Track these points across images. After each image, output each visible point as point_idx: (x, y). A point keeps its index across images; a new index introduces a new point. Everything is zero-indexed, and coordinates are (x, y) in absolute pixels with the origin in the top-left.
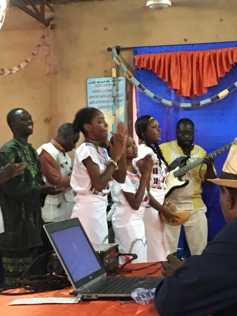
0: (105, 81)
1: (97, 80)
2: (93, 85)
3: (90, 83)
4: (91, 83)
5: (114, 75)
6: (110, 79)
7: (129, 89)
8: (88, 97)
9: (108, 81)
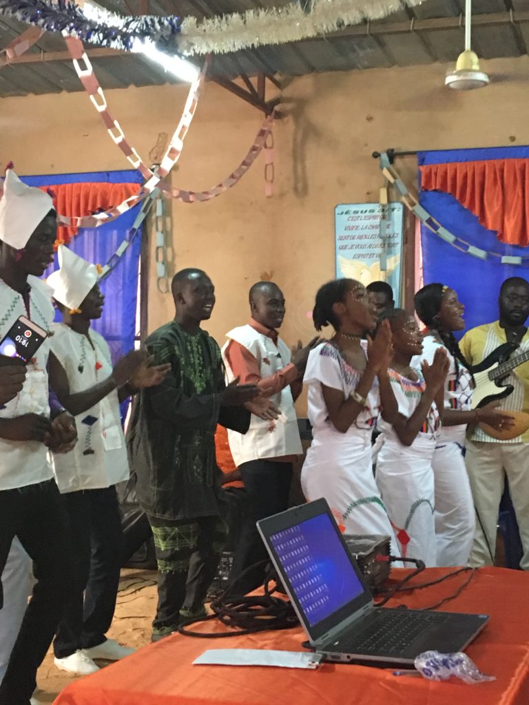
0: (366, 211)
1: (353, 208)
2: (345, 217)
3: (340, 213)
4: (342, 213)
5: (384, 200)
6: (376, 208)
7: (408, 225)
8: (337, 237)
9: (372, 211)
